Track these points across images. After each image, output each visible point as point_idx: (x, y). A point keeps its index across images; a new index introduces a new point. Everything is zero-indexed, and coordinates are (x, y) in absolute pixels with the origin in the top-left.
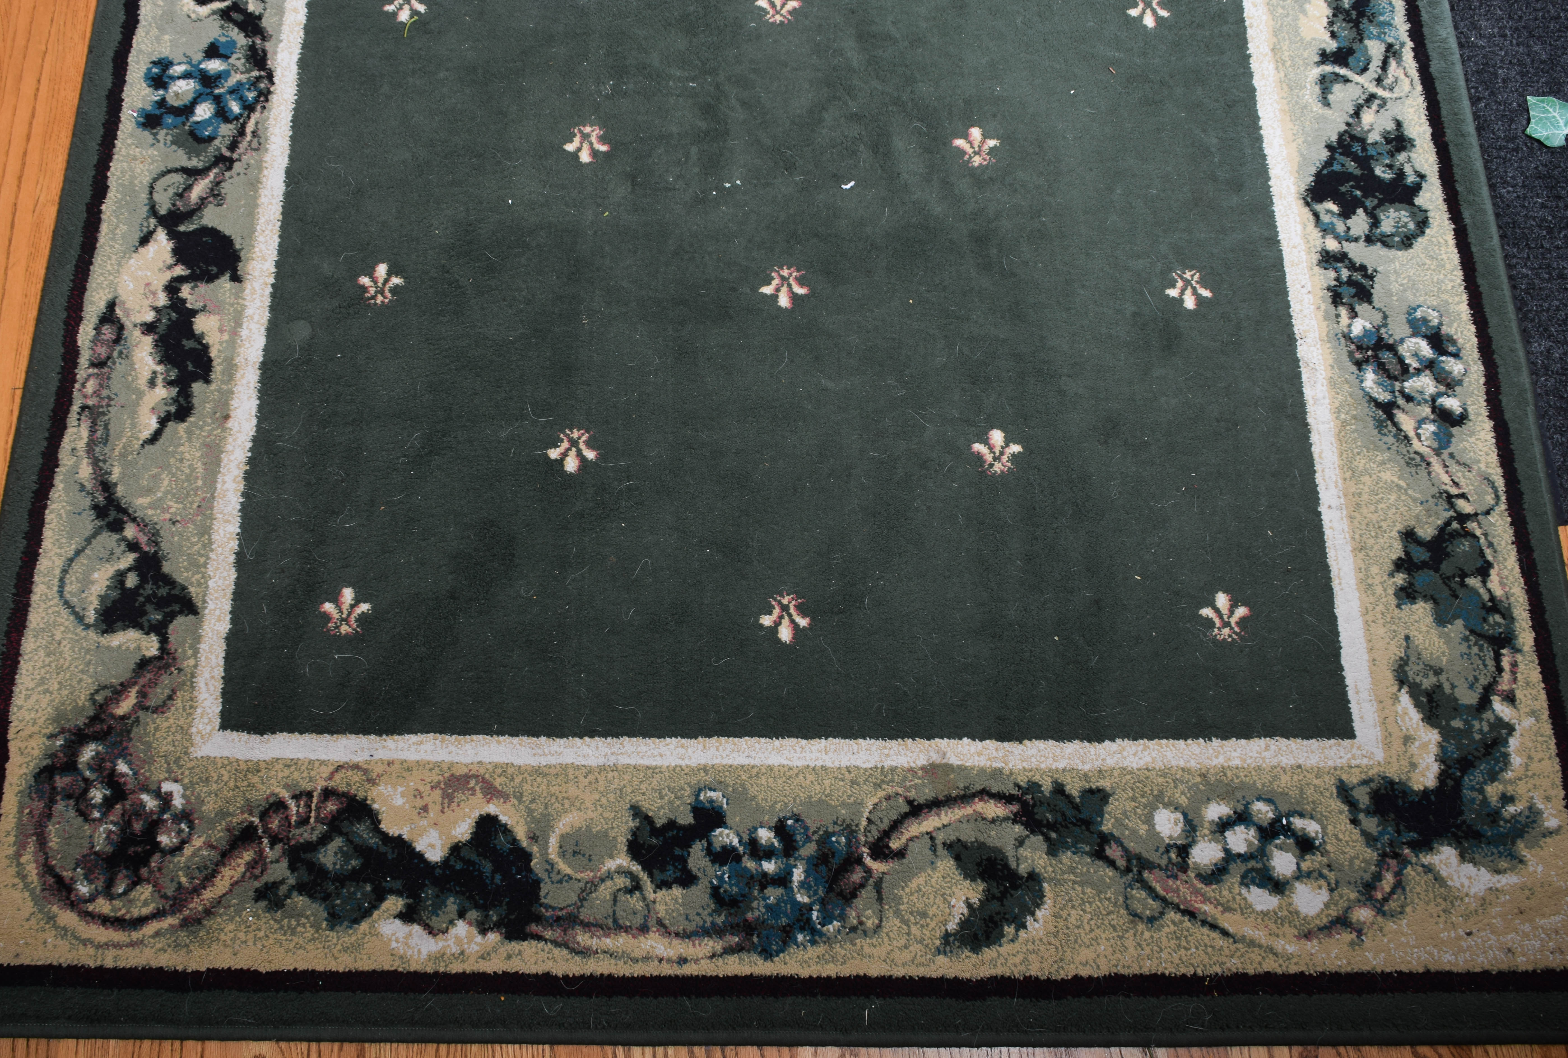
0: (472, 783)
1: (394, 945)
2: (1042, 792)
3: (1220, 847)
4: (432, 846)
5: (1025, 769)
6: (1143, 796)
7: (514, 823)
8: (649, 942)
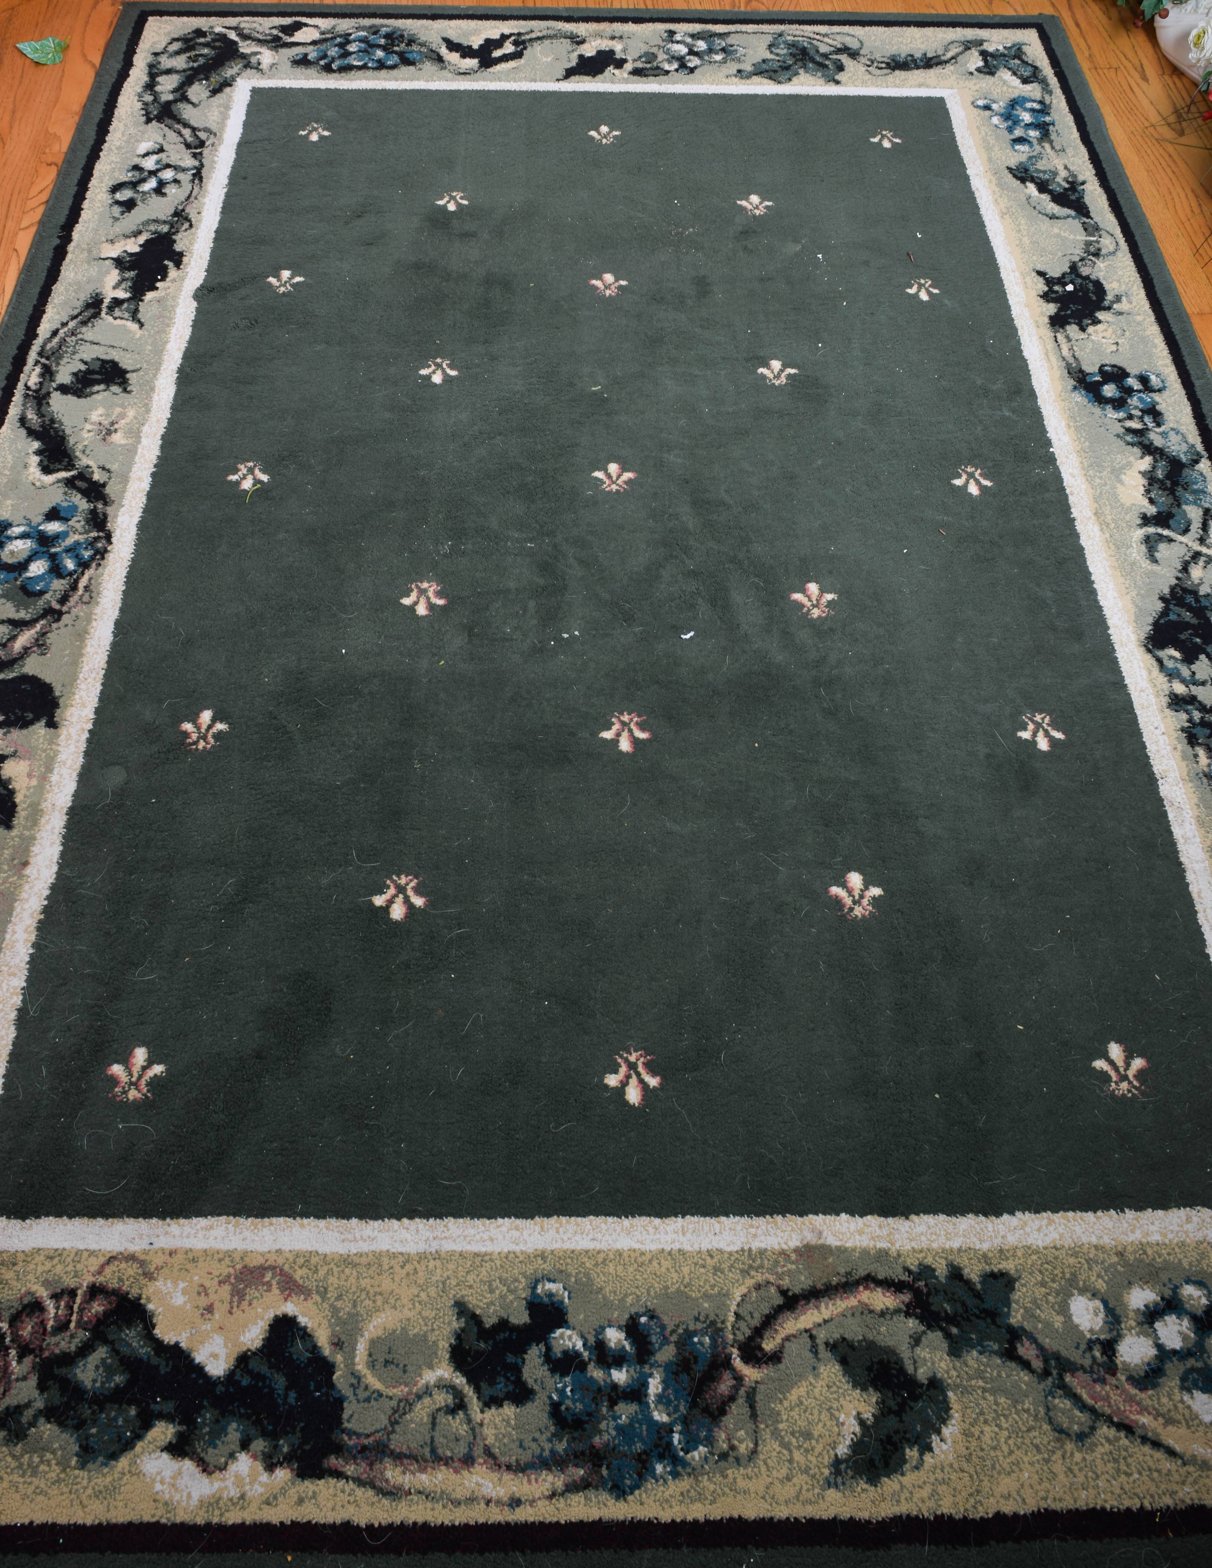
0: (268, 1276)
1: (158, 1487)
2: (936, 1278)
3: (1151, 1342)
4: (215, 1356)
5: (914, 1250)
6: (1053, 1281)
7: (316, 1325)
8: (475, 1478)
